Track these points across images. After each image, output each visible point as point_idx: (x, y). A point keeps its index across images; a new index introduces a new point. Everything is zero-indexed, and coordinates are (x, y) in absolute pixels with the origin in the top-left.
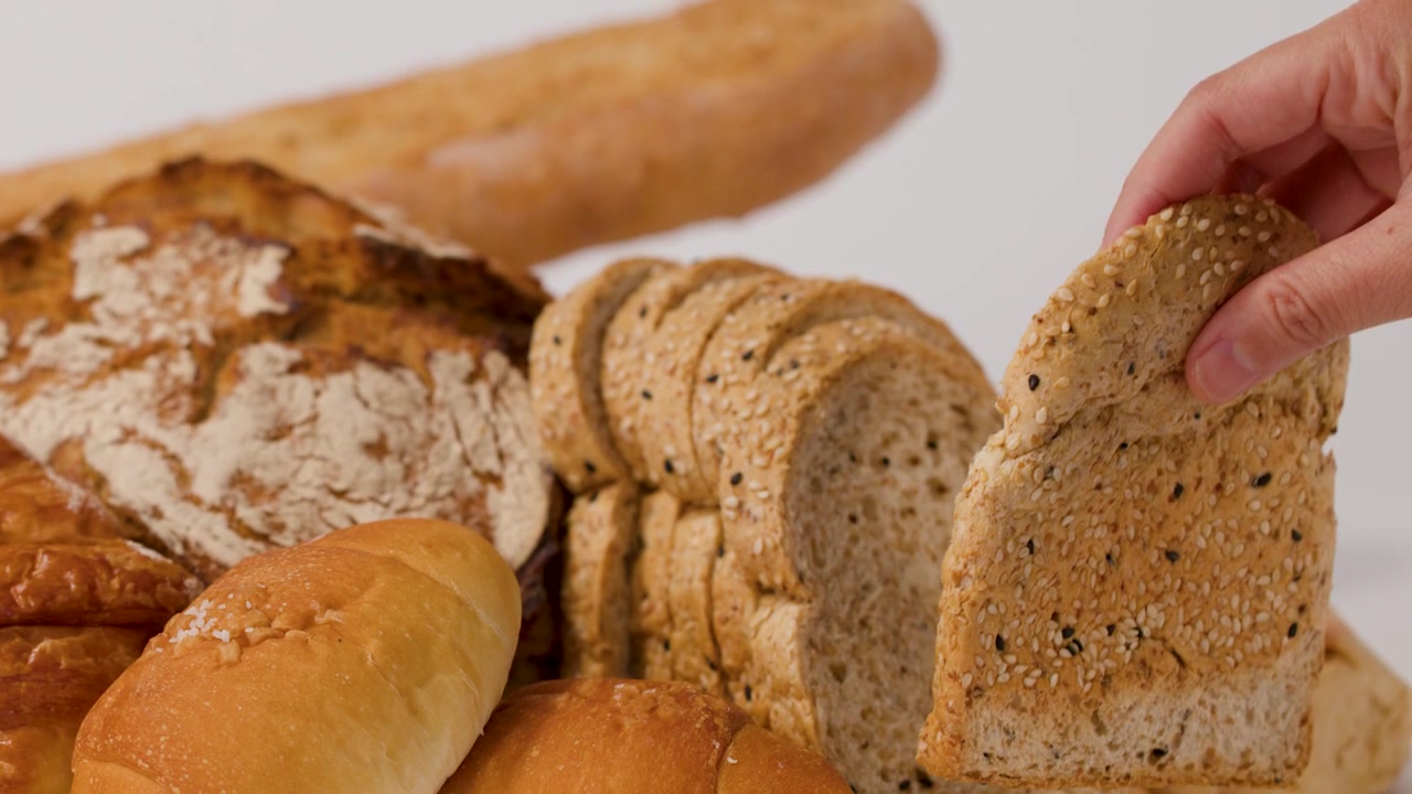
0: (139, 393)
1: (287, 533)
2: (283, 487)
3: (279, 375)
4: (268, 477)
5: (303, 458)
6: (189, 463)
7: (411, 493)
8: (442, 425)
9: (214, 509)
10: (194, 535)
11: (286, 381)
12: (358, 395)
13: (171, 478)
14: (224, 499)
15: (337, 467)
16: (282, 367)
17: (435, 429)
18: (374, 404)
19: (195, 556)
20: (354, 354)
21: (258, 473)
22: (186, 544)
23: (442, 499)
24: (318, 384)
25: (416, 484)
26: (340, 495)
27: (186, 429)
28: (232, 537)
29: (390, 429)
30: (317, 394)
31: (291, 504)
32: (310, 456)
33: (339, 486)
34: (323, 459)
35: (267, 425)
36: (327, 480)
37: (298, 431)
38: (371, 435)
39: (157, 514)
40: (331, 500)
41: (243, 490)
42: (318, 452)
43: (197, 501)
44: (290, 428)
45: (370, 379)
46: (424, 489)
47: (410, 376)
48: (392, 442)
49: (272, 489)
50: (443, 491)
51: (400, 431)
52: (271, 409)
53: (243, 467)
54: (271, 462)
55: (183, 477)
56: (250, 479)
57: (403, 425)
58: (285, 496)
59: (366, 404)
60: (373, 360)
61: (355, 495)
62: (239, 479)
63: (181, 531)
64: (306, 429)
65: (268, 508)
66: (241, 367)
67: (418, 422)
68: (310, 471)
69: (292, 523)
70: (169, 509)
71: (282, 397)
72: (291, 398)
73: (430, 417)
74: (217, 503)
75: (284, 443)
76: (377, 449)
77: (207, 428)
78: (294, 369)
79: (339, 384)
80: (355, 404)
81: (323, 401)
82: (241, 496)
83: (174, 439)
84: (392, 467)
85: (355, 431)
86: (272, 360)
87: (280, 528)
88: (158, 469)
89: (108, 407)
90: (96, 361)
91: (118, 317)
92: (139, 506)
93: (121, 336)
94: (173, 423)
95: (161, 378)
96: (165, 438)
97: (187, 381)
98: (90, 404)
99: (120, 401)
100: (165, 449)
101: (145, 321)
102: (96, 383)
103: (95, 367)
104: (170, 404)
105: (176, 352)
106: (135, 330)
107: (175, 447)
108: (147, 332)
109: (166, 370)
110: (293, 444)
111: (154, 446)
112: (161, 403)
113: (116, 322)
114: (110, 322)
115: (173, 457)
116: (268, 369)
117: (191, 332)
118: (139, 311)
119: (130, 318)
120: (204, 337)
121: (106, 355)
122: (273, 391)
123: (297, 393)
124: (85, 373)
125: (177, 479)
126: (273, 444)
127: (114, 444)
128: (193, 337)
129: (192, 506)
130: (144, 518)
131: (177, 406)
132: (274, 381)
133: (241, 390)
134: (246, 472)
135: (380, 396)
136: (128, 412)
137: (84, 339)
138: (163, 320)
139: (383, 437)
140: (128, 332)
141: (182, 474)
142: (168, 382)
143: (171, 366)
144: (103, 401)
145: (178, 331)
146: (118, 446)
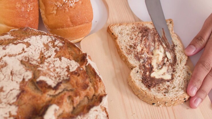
0: (33, 56)
2: (1, 71)
3: (24, 77)
5: (5, 76)
6: (13, 57)
8: (3, 105)
12: (13, 89)
13: (11, 53)
16: (25, 77)
17: (3, 103)
18: (11, 92)
20: (23, 91)
21: (5, 68)
24: (19, 83)
27: (21, 59)
29: (5, 94)
30: (17, 82)
32: (5, 77)
34: (3, 79)
35: (14, 72)
37: (11, 77)
38: (4, 89)
39: (4, 49)
41: (4, 65)
42: (5, 79)
44: (12, 76)
45: (16, 92)
48: (2, 93)
49: (1, 69)
51: (4, 96)
52: (18, 73)
53: (8, 66)
54: (7, 71)
56: (5, 66)
57: (5, 97)
59: (11, 90)
60: (20, 94)
62: (6, 64)
66: (28, 71)
67: (5, 100)
68: (2, 77)
70: (4, 51)
71: (19, 76)
72: (18, 77)
73: (5, 103)
74: (2, 59)
76: (1, 90)
77: (19, 62)
78: (24, 79)
79: (17, 87)
80: (12, 88)
81: (15, 83)
82: (3, 64)
85: (6, 86)
86: (27, 76)
88: (14, 53)
89: (33, 52)
90: (46, 55)
91: (54, 61)
92: (7, 47)
93: (49, 59)
94: (23, 58)
95: (34, 60)
96: (20, 56)
97: (30, 62)
98: (36, 51)
99: (33, 54)
100: (18, 55)
101: (50, 64)
102: (40, 53)
103: (44, 54)
104: (27, 59)
105: (39, 63)
106: (49, 62)
107: (17, 57)
108: (47, 63)
109: (35, 61)
110: (9, 75)
111: (19, 54)
112: (28, 58)
113: (53, 60)
114: (53, 59)
115: (16, 56)
116: (26, 75)
117: (42, 67)
118: (54, 64)
119: (53, 62)
120: (40, 69)
121: (46, 56)
122: (21, 75)
123: (19, 79)
124: (44, 53)
125: (10, 55)
126: (10, 72)
127: (23, 48)
128: (41, 67)
129: (4, 55)
130: (4, 46)
131: (26, 59)
132: (23, 75)
133: (24, 69)
134: (7, 66)
135: (12, 93)
136: (30, 54)
137: (51, 55)
138: (49, 66)
139: (4, 91)
140: (49, 61)
141: (12, 56)
142: (32, 60)
143: (36, 62)
144: (35, 52)
145: (44, 66)
146: (22, 49)
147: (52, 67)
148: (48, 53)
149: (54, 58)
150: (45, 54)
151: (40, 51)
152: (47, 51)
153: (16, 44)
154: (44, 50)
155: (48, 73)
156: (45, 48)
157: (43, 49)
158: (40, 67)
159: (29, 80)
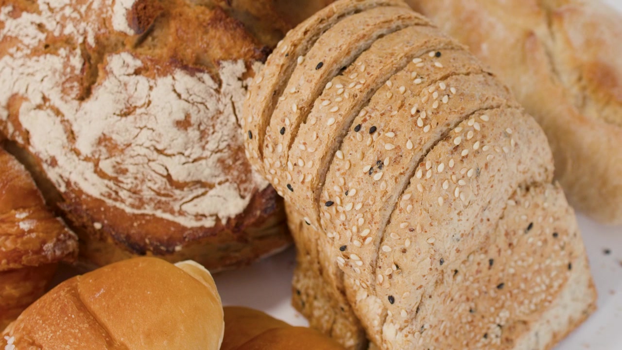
0: (55, 72)
1: (129, 174)
2: (129, 145)
3: (129, 75)
4: (120, 139)
5: (141, 129)
6: (75, 128)
7: (203, 148)
8: (224, 106)
9: (87, 159)
10: (74, 178)
11: (134, 78)
12: (175, 91)
13: (64, 137)
14: (93, 154)
15: (160, 135)
16: (131, 71)
17: (221, 107)
18: (184, 96)
19: (73, 191)
20: (174, 64)
21: (114, 136)
22: (68, 184)
23: (221, 151)
24: (152, 83)
25: (207, 142)
26: (160, 152)
27: (76, 103)
28: (95, 178)
29: (193, 111)
30: (151, 88)
31: (132, 157)
32: (145, 127)
33: (160, 147)
34: (153, 130)
35: (122, 106)
36: (154, 143)
37: (138, 111)
38: (181, 117)
39: (54, 163)
40: (155, 155)
41: (106, 146)
42: (149, 126)
43: (78, 153)
44: (134, 109)
45: (182, 80)
46: (211, 146)
47: (206, 77)
48: (194, 119)
49: (121, 147)
50: (223, 145)
51: (199, 111)
52: (124, 95)
53: (106, 132)
54: (122, 130)
55: (72, 136)
56: (110, 139)
57: (201, 107)
58: (129, 152)
59: (179, 96)
60: (185, 68)
61: (169, 152)
62: (103, 140)
63: (66, 175)
64: (143, 110)
65: (118, 159)
66: (108, 68)
67: (211, 104)
68: (145, 137)
69: (132, 169)
70: (61, 160)
71: (131, 89)
72: (136, 90)
73: (218, 101)
74: (90, 155)
75: (130, 118)
76: (184, 124)
77: (88, 105)
78: (137, 72)
79: (163, 83)
80: (173, 96)
81: (153, 93)
82: (104, 150)
83: (68, 109)
84: (193, 133)
85: (170, 113)
86: (125, 65)
87: (124, 172)
88: (58, 133)
89: (38, 77)
90: (37, 40)
91: (51, 10)
92: (44, 156)
93: (50, 25)
94: (69, 98)
95: (65, 65)
96: (64, 108)
97: (77, 72)
98: (31, 70)
99: (44, 74)
100: (63, 116)
101: (64, 18)
102: (35, 58)
103: (36, 44)
104: (68, 85)
105: (74, 49)
106: (58, 23)
107: (69, 115)
108: (63, 27)
109: (69, 60)
110: (135, 119)
111: (58, 113)
112: (64, 83)
113: (49, 14)
114: (46, 13)
115: (68, 121)
116: (123, 71)
117: (85, 34)
118: (62, 9)
119: (57, 12)
120: (91, 40)
121: (42, 36)
122: (125, 85)
123: (140, 86)
124: (31, 47)
125: (68, 138)
126: (124, 119)
127: (35, 109)
128: (85, 38)
129: (74, 157)
130: (45, 166)
131: (72, 88)
132: (126, 78)
133: (106, 83)
134: (108, 135)
135: (188, 90)
136: (47, 84)
137: (32, 23)
138: (73, 19)
139: (188, 116)
140: (54, 23)
141: (72, 132)
142: (69, 70)
143: (71, 58)
144: (37, 71)
145: (78, 31)
146: (37, 111)
147: (75, 10)
148: (27, 36)
149: (39, 13)
150: (34, 43)
151: (27, 60)
152: (21, 42)
153: (27, 135)
154: (18, 49)
155: (99, 16)
156: (12, 50)
157: (19, 54)
158: (85, 42)
159: (136, 56)
